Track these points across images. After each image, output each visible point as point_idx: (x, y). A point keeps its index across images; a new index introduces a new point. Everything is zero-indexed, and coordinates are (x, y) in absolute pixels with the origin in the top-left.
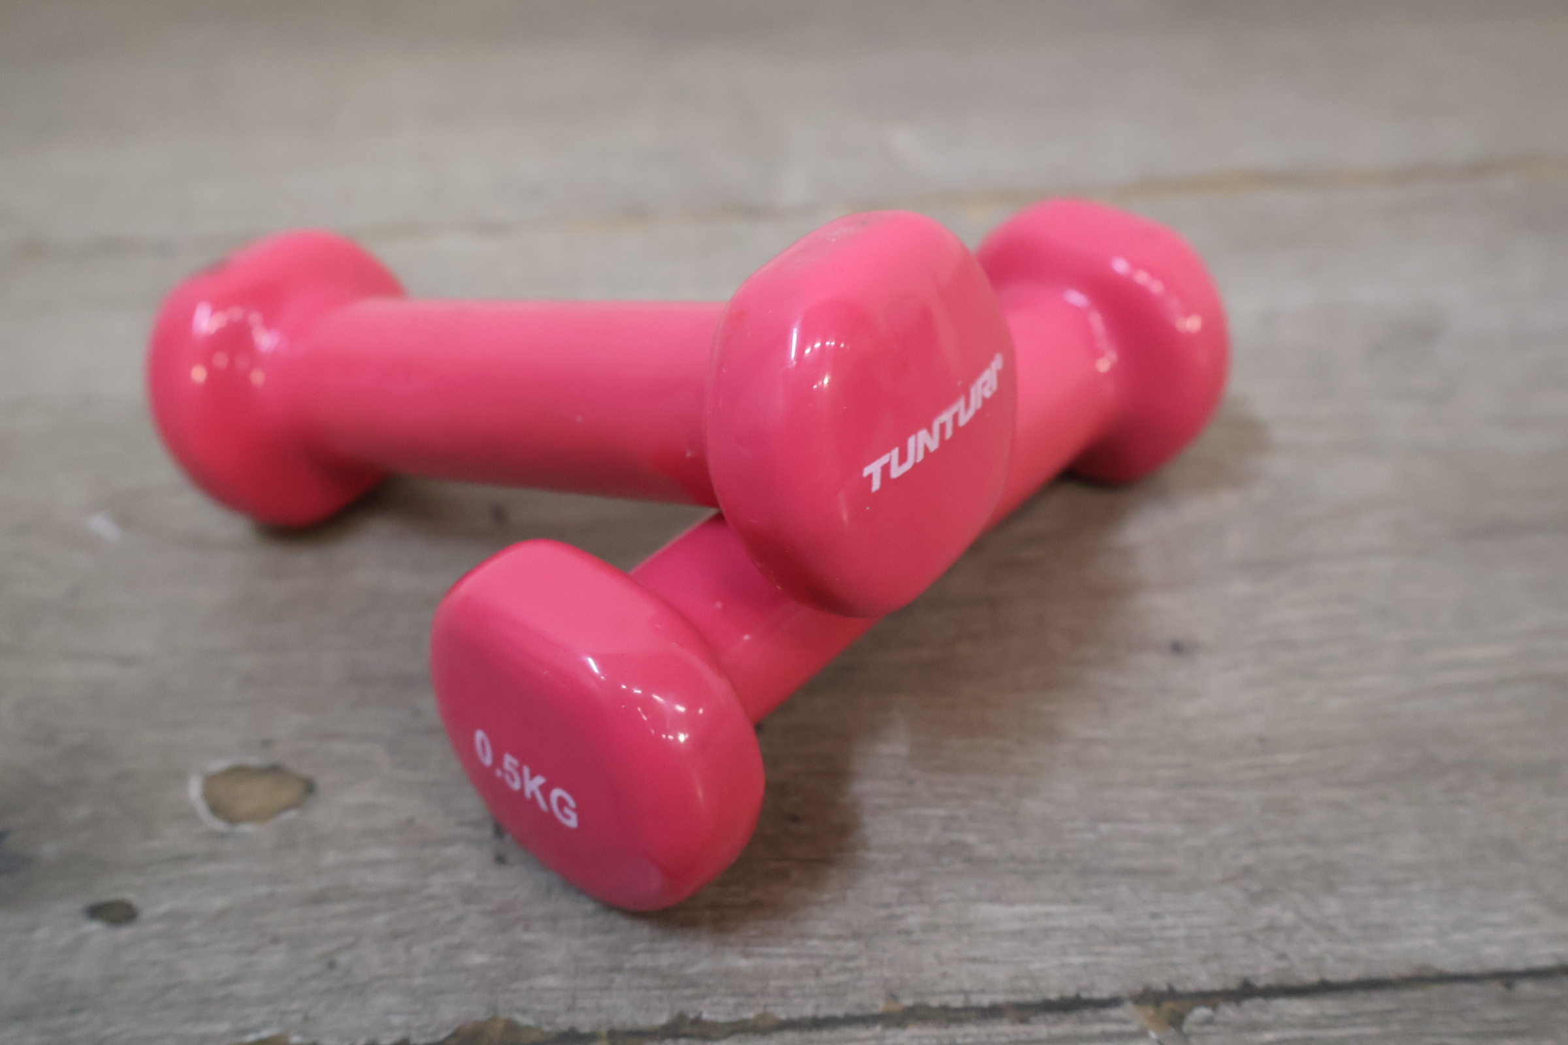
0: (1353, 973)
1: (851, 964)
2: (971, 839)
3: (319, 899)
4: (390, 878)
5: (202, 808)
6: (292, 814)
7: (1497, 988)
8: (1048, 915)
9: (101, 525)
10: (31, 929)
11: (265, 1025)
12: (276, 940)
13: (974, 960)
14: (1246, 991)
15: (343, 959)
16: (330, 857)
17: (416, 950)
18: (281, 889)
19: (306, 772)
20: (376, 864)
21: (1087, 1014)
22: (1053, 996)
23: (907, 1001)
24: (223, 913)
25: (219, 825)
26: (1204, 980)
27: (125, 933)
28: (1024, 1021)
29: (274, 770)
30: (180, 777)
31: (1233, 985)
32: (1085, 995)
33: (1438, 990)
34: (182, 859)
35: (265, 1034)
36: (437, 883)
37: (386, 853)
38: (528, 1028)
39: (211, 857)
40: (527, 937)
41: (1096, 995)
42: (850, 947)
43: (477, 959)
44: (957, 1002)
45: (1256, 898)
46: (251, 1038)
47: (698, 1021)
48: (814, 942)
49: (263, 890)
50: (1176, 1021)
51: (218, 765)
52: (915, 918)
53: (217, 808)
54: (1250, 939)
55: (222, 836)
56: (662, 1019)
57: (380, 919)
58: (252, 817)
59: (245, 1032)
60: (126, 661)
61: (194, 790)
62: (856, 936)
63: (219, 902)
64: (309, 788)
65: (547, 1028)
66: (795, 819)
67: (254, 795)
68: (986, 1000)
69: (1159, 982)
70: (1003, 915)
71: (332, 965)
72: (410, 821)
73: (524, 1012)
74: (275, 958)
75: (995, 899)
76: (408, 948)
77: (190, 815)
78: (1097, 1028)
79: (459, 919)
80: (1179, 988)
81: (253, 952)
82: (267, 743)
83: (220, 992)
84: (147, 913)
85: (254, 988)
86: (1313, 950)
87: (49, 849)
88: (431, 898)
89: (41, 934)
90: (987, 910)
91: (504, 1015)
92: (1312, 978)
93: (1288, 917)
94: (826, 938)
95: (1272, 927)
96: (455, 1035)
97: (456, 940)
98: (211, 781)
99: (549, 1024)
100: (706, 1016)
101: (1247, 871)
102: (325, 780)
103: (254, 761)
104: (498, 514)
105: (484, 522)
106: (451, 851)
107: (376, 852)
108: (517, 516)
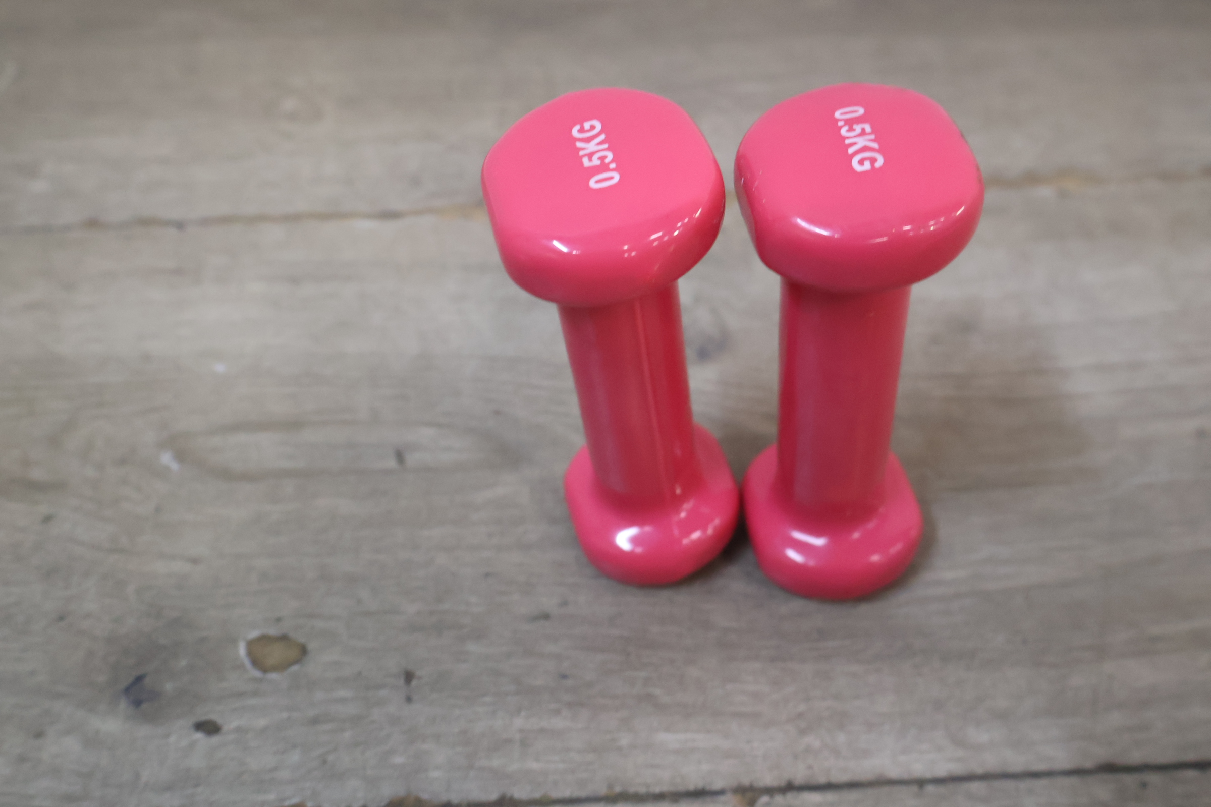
0: (844, 778)
1: (591, 767)
2: (658, 692)
3: (315, 721)
4: (351, 709)
5: (247, 663)
6: (295, 668)
7: (915, 788)
8: (693, 740)
9: (166, 458)
10: (168, 736)
11: (294, 796)
12: (294, 746)
13: (653, 766)
14: (790, 788)
15: (331, 758)
16: (319, 695)
17: (368, 754)
18: (294, 715)
19: (302, 640)
20: (343, 700)
21: (709, 799)
22: (691, 788)
23: (618, 789)
24: (265, 729)
25: (257, 674)
26: (768, 779)
27: (215, 740)
28: (675, 802)
29: (284, 638)
30: (234, 641)
31: (783, 783)
32: (708, 788)
33: (885, 790)
34: (240, 695)
35: (294, 801)
36: (376, 713)
37: (348, 694)
38: (427, 800)
39: (255, 694)
40: (424, 747)
41: (713, 788)
43: (398, 760)
44: (643, 790)
45: (803, 732)
46: (287, 803)
49: (285, 715)
50: (752, 802)
51: (254, 634)
52: (625, 740)
53: (256, 663)
54: (796, 757)
55: (260, 681)
56: (494, 798)
57: (347, 735)
58: (275, 669)
59: (284, 800)
60: (195, 561)
61: (242, 650)
63: (262, 722)
64: (304, 650)
65: (436, 801)
66: (564, 677)
67: (276, 653)
68: (657, 790)
69: (746, 781)
70: (670, 739)
71: (325, 762)
72: (360, 674)
73: (424, 791)
74: (295, 757)
75: (667, 730)
76: (363, 753)
77: (240, 667)
78: (712, 806)
79: (389, 736)
80: (756, 785)
81: (283, 753)
82: (278, 620)
83: (268, 777)
84: (225, 728)
85: (286, 774)
86: (827, 764)
87: (169, 687)
88: (373, 722)
89: (173, 739)
90: (663, 737)
91: (414, 794)
92: (822, 780)
93: (817, 744)
95: (808, 750)
96: (389, 804)
97: (387, 748)
98: (250, 644)
99: (437, 798)
101: (800, 715)
102: (312, 646)
103: (273, 631)
104: (400, 456)
105: (392, 463)
106: (383, 693)
107: (342, 693)
108: (412, 459)
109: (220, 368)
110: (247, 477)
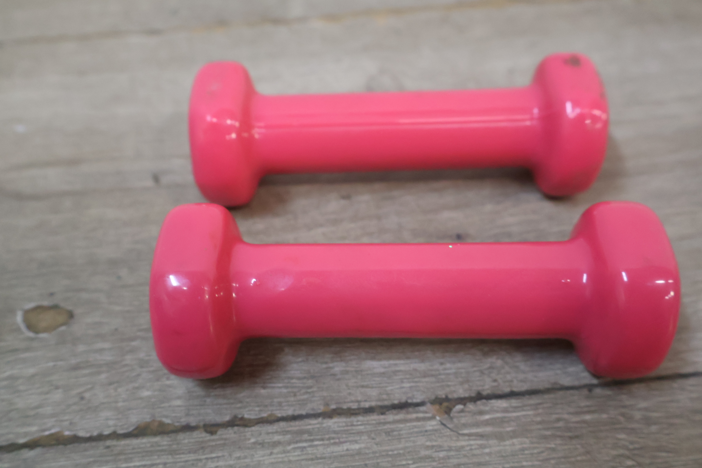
0: (524, 387)
1: (309, 390)
3: (76, 368)
4: (108, 357)
5: (23, 327)
6: (63, 328)
7: (585, 392)
8: (396, 365)
11: (53, 427)
12: (57, 388)
13: (363, 387)
14: (479, 397)
15: (87, 395)
16: (81, 348)
17: (120, 390)
18: (60, 363)
19: (70, 308)
20: (101, 350)
21: (410, 409)
22: (396, 402)
23: (333, 407)
24: (33, 376)
25: (31, 335)
26: (461, 392)
28: (382, 414)
29: (55, 307)
30: (12, 311)
31: (473, 395)
32: (410, 401)
33: (561, 393)
34: (15, 351)
35: (53, 431)
36: (129, 359)
37: (106, 345)
38: (168, 424)
39: (27, 349)
40: (168, 382)
41: (415, 401)
42: (310, 382)
43: (146, 393)
44: (354, 406)
45: (486, 354)
46: (47, 433)
47: (242, 419)
48: (294, 381)
49: (51, 364)
50: (448, 411)
51: (30, 305)
52: (338, 368)
53: (30, 327)
54: (482, 372)
55: (32, 339)
56: (227, 418)
57: (103, 376)
58: (46, 330)
59: (44, 430)
61: (19, 318)
62: (313, 377)
63: (31, 371)
64: (71, 315)
65: (177, 424)
67: (46, 319)
68: (367, 405)
69: (442, 394)
70: (376, 366)
71: (82, 398)
72: (116, 330)
73: (167, 417)
74: (57, 396)
75: (373, 358)
76: (116, 389)
77: (18, 330)
78: (414, 416)
79: (139, 375)
80: (450, 396)
81: (47, 393)
82: (52, 294)
83: (32, 413)
85: (48, 410)
86: (509, 377)
88: (126, 365)
90: (369, 364)
91: (159, 419)
92: (507, 390)
93: (499, 362)
94: (299, 379)
95: (492, 367)
96: (136, 428)
97: (136, 385)
98: (26, 313)
99: (178, 422)
100: (246, 416)
102: (78, 311)
103: (45, 303)
104: (156, 178)
105: (150, 183)
106: (134, 343)
107: (100, 345)
108: (164, 180)
109: (20, 129)
110: (35, 197)
